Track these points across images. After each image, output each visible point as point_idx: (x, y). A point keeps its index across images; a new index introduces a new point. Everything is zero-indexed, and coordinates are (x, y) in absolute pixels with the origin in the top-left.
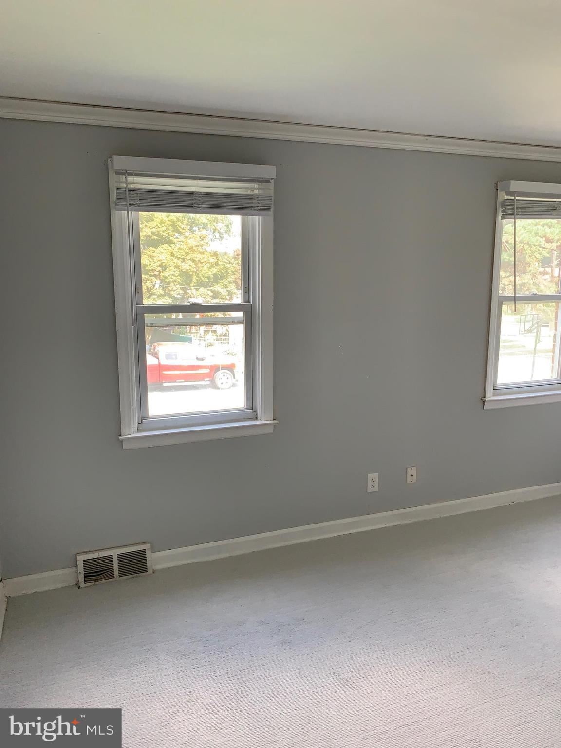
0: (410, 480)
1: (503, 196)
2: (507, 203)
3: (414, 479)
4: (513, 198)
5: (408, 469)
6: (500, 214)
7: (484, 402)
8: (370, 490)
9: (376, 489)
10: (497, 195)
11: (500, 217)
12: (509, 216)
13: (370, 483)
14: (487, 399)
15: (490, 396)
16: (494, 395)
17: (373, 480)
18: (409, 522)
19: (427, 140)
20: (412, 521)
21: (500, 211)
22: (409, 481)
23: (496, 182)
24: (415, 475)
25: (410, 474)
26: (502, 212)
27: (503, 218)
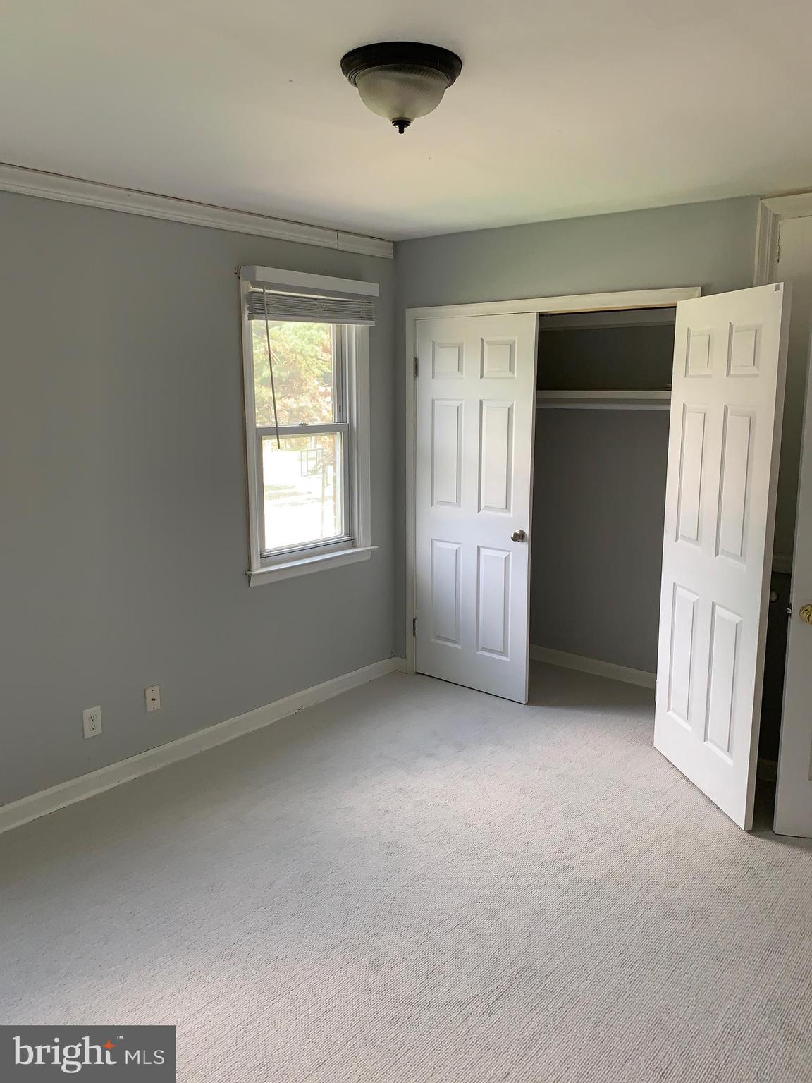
0: (151, 706)
1: (248, 289)
2: (255, 297)
3: (157, 704)
4: (262, 290)
5: (147, 691)
6: (246, 314)
7: (249, 578)
8: (88, 734)
9: (99, 730)
10: (239, 285)
11: (247, 318)
12: (259, 316)
13: (87, 725)
14: (253, 573)
15: (257, 568)
16: (263, 566)
17: (92, 718)
18: (155, 769)
19: (129, 195)
20: (160, 766)
21: (246, 309)
22: (150, 709)
23: (236, 267)
24: (158, 699)
25: (150, 699)
26: (249, 309)
27: (251, 318)
